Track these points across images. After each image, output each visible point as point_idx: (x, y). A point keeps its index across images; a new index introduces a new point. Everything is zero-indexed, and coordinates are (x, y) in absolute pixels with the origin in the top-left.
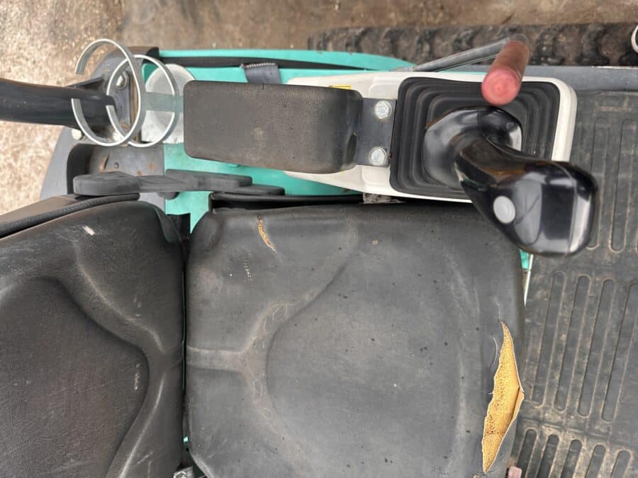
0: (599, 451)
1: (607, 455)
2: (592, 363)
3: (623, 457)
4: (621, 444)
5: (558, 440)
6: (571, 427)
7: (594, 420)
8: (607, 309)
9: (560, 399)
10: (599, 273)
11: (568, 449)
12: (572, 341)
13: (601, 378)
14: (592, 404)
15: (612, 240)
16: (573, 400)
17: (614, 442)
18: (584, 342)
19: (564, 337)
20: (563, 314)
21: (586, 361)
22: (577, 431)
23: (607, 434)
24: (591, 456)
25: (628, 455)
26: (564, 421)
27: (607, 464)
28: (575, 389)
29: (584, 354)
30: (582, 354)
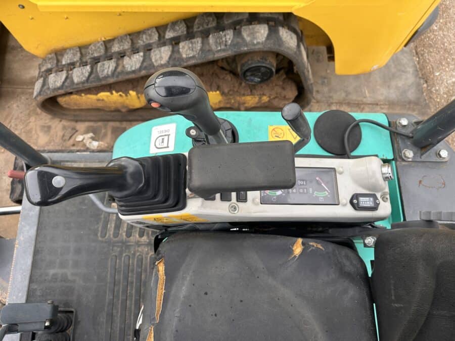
0: (116, 234)
1: (112, 233)
2: (125, 291)
3: (104, 235)
4: (106, 242)
5: (139, 235)
6: (133, 245)
7: (121, 253)
8: (120, 330)
9: (140, 263)
11: (133, 231)
13: (119, 282)
14: (122, 265)
16: (133, 263)
17: (109, 242)
18: (131, 304)
21: (128, 291)
22: (129, 244)
23: (113, 246)
24: (121, 230)
25: (101, 236)
26: (137, 249)
27: (111, 227)
28: (133, 271)
29: (129, 296)
30: (131, 295)
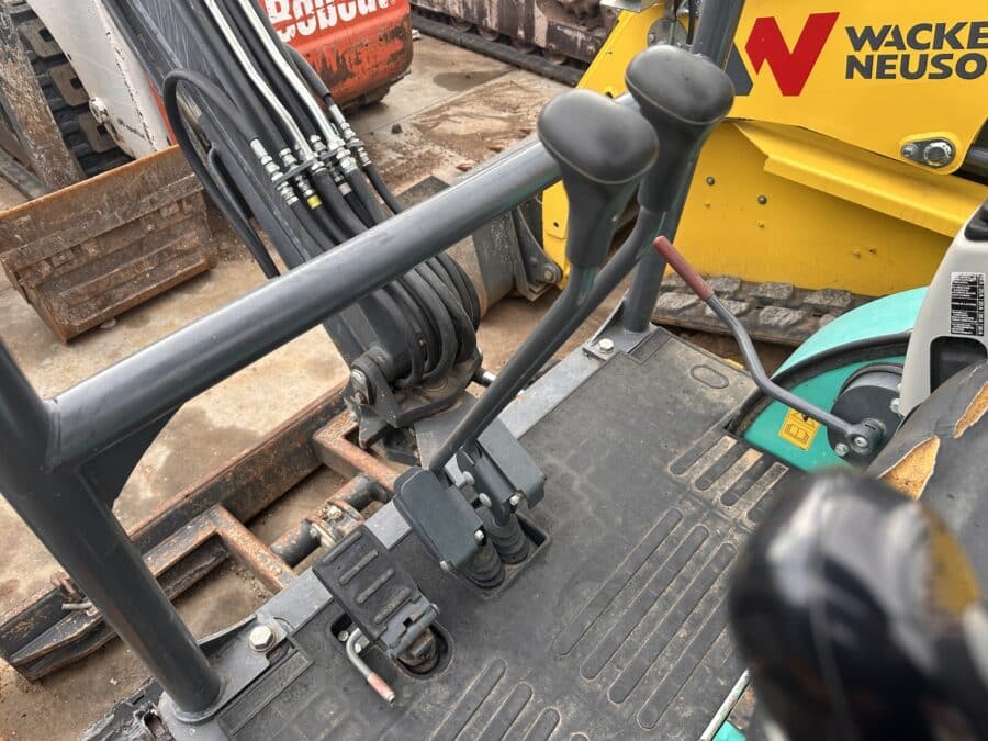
0: (703, 483)
1: (696, 477)
2: (662, 583)
3: (678, 469)
4: (675, 482)
5: (749, 513)
6: (726, 521)
7: (694, 518)
8: (609, 641)
9: (724, 559)
10: (593, 695)
11: (741, 499)
12: (674, 623)
13: (660, 561)
14: (686, 537)
15: (552, 731)
16: (708, 551)
17: (682, 488)
18: (660, 614)
19: (682, 633)
20: (667, 664)
21: (668, 589)
22: (721, 515)
23: (685, 498)
24: (717, 483)
25: (672, 468)
26: (731, 531)
27: (701, 468)
28: (699, 562)
29: (666, 598)
30: (669, 600)
